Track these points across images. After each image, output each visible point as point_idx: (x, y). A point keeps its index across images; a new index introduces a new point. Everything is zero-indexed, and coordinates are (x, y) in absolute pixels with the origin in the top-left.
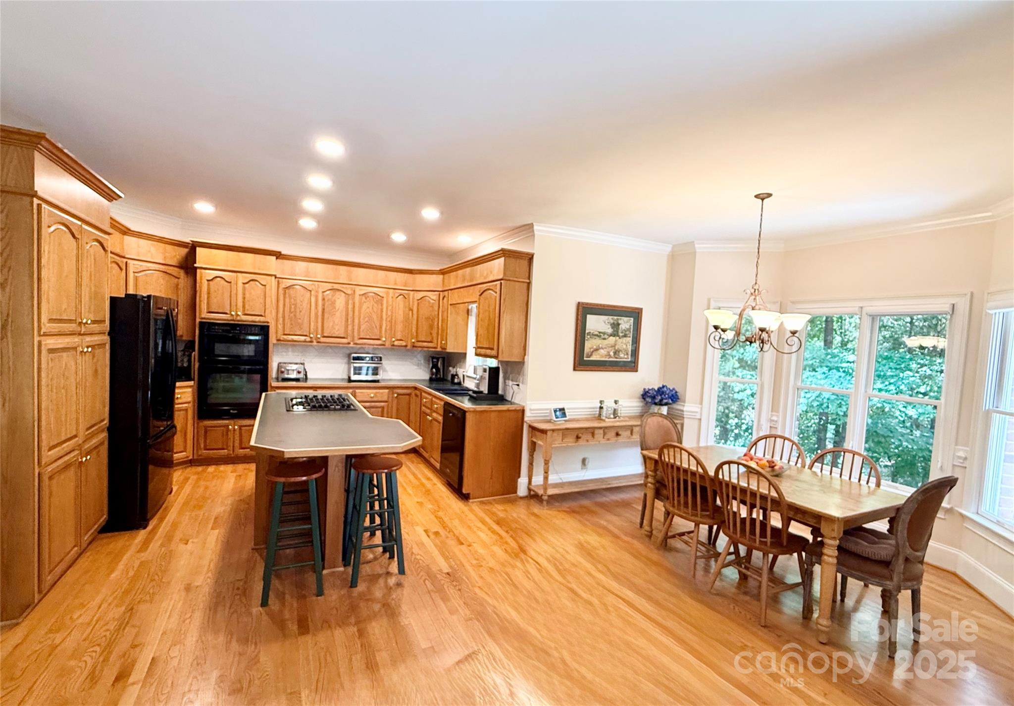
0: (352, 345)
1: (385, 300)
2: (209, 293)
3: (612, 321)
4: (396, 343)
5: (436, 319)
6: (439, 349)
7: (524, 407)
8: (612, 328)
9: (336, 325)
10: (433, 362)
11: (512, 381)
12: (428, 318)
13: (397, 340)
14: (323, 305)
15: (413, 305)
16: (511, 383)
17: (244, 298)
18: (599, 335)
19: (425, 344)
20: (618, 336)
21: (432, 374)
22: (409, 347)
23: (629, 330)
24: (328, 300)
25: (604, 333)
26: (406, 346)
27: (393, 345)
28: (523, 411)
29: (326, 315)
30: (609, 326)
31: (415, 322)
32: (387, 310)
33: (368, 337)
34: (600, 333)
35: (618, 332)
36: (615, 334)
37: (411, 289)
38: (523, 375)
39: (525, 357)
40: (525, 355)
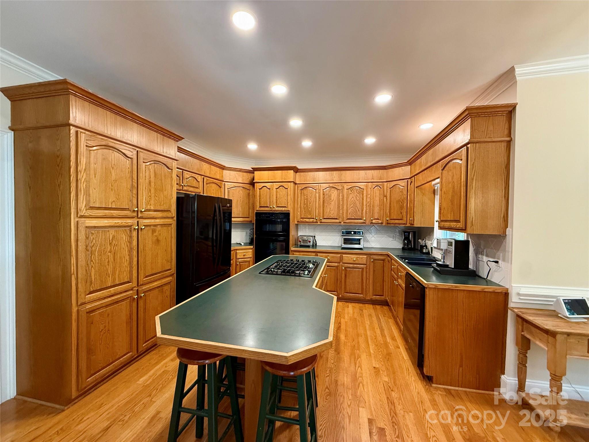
0: (342, 224)
1: (365, 190)
2: (260, 196)
4: (374, 221)
5: (406, 201)
6: (408, 225)
7: (507, 289)
9: (332, 210)
10: (404, 235)
11: (487, 256)
12: (398, 201)
13: (375, 219)
14: (324, 198)
15: (387, 192)
16: (485, 259)
17: (277, 197)
19: (397, 221)
21: (404, 244)
22: (384, 224)
24: (326, 195)
26: (382, 223)
27: (372, 223)
28: (506, 295)
29: (325, 204)
31: (388, 205)
32: (367, 198)
33: (353, 218)
37: (385, 181)
38: (505, 251)
39: (507, 229)
40: (507, 227)
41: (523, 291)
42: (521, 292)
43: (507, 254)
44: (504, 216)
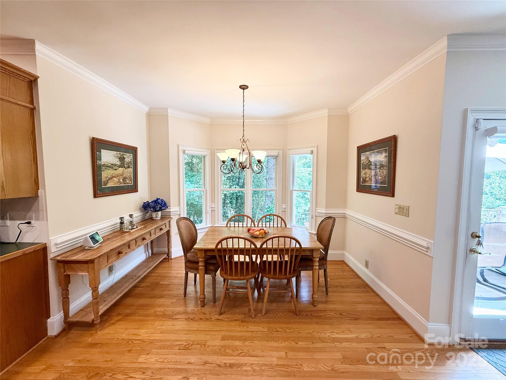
3: (120, 156)
7: (45, 244)
8: (120, 161)
18: (112, 166)
20: (125, 167)
23: (130, 163)
25: (115, 165)
30: (118, 160)
34: (112, 164)
35: (124, 164)
36: (122, 166)
38: (38, 210)
39: (39, 191)
40: (39, 189)
41: (59, 241)
42: (58, 242)
43: (41, 212)
44: (35, 179)
